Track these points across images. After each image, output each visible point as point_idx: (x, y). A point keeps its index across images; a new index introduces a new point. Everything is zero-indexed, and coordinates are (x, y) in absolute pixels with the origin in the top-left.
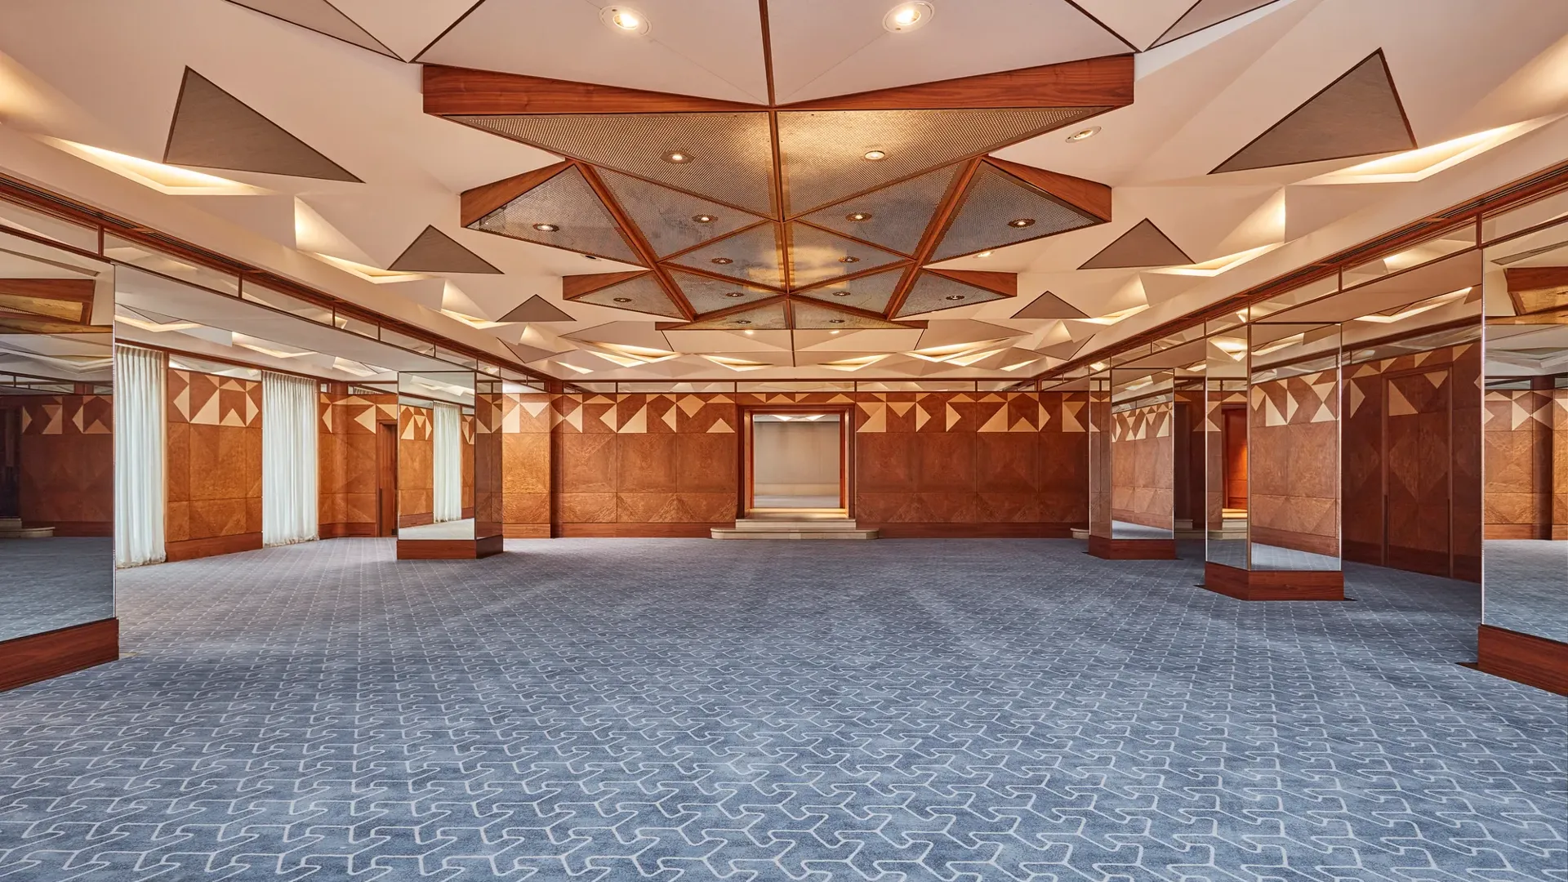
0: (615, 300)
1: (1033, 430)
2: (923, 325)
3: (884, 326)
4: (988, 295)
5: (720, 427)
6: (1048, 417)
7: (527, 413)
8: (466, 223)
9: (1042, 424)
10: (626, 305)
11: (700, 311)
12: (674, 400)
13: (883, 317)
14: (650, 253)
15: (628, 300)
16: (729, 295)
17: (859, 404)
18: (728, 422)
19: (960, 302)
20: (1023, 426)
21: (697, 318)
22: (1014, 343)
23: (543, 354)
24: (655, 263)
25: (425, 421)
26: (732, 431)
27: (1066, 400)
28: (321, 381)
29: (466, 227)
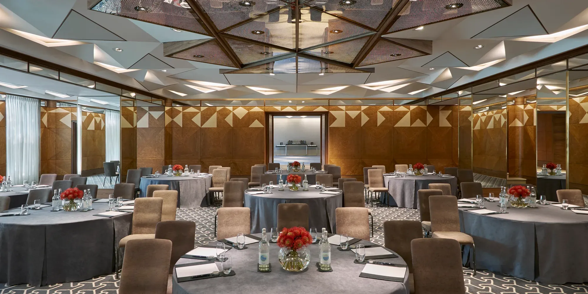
0: (194, 56)
1: (423, 125)
2: (372, 70)
3: (350, 71)
4: (416, 53)
5: (257, 124)
6: (432, 119)
7: (152, 117)
8: (91, 6)
9: (428, 122)
10: (200, 59)
11: (244, 63)
12: (232, 110)
13: (350, 66)
14: (213, 27)
15: (202, 57)
16: (261, 53)
17: (332, 112)
18: (260, 121)
19: (398, 58)
20: (418, 123)
21: (242, 66)
22: (417, 80)
23: (158, 87)
24: (217, 33)
25: (101, 120)
26: (262, 126)
27: (441, 110)
28: (40, 100)
29: (91, 9)
